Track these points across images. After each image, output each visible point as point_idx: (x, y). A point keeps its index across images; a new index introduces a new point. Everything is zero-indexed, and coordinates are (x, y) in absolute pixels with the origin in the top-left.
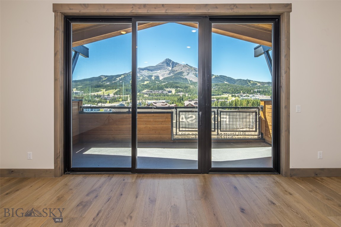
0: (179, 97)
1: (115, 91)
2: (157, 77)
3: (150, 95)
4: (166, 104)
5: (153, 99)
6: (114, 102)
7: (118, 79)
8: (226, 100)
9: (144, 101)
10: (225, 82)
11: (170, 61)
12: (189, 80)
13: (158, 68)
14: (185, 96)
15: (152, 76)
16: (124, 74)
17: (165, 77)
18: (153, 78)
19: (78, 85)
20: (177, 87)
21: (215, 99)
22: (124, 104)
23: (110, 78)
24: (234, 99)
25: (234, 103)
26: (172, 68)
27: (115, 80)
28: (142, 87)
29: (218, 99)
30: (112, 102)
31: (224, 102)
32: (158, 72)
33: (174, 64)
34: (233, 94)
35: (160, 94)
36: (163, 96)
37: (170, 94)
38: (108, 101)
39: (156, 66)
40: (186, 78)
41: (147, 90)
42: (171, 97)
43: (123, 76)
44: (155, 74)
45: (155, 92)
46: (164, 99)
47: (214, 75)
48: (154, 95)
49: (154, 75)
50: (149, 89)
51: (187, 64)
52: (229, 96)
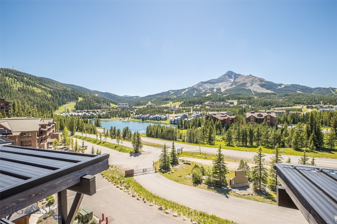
0: (241, 109)
1: (180, 103)
2: (219, 89)
3: (211, 106)
4: (226, 116)
5: (213, 111)
6: (179, 113)
7: (183, 92)
8: (298, 112)
9: (206, 113)
10: (298, 92)
11: (232, 73)
12: (253, 90)
13: (221, 80)
14: (248, 107)
15: (214, 88)
16: (188, 88)
17: (227, 89)
18: (215, 90)
19: (152, 99)
20: (239, 99)
21: (284, 111)
22: (187, 115)
23: (177, 92)
24: (310, 110)
25: (310, 115)
26: (235, 79)
27: (181, 93)
28: (204, 99)
29: (288, 111)
30: (177, 113)
31: (296, 114)
32: (219, 84)
33: (237, 76)
34: (309, 106)
35: (221, 106)
36: (224, 107)
37: (231, 105)
38: (174, 112)
39: (218, 79)
40: (249, 89)
41: (209, 102)
42: (232, 109)
43: (187, 90)
44: (217, 87)
45: (216, 103)
46: (226, 111)
47: (283, 84)
48: (215, 107)
49: (215, 87)
50: (210, 101)
51: (250, 75)
52: (304, 107)
